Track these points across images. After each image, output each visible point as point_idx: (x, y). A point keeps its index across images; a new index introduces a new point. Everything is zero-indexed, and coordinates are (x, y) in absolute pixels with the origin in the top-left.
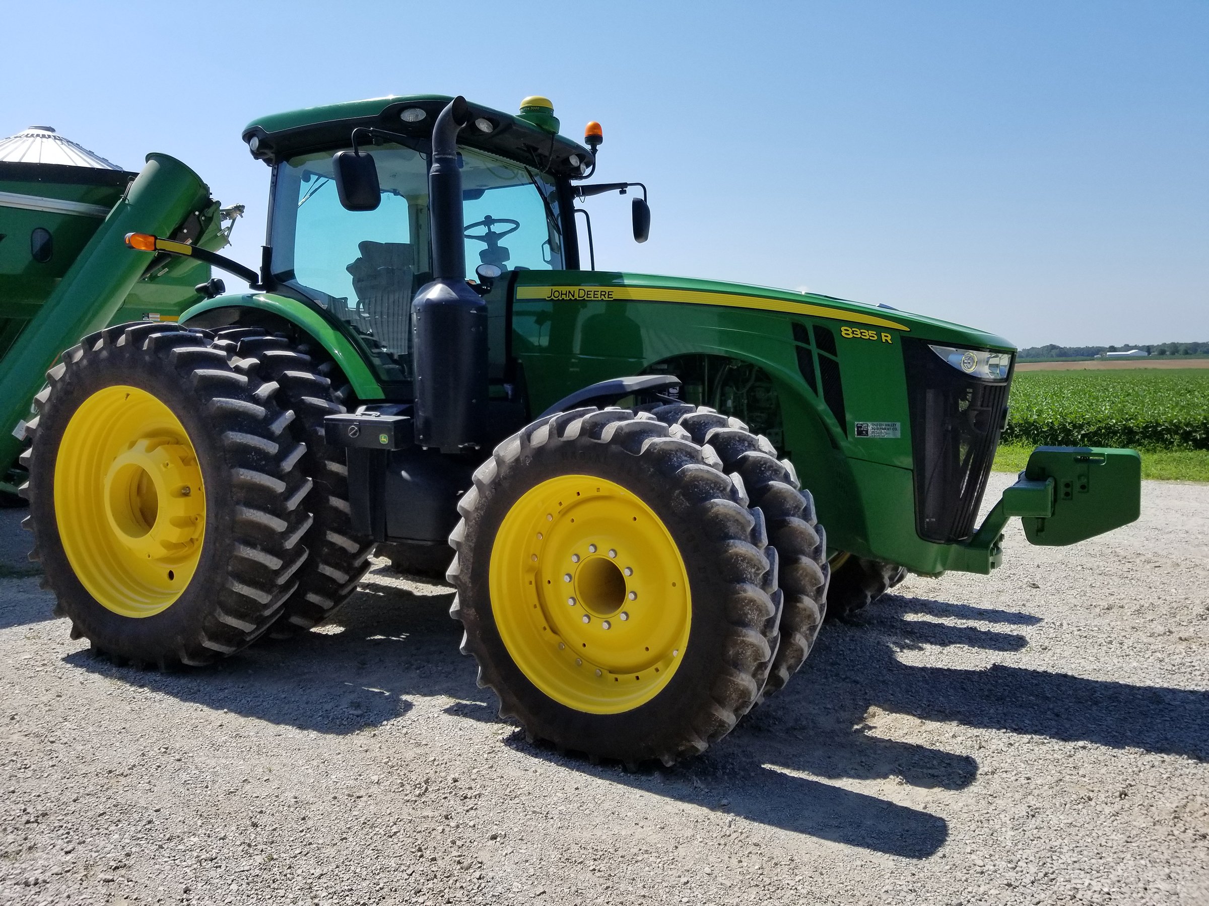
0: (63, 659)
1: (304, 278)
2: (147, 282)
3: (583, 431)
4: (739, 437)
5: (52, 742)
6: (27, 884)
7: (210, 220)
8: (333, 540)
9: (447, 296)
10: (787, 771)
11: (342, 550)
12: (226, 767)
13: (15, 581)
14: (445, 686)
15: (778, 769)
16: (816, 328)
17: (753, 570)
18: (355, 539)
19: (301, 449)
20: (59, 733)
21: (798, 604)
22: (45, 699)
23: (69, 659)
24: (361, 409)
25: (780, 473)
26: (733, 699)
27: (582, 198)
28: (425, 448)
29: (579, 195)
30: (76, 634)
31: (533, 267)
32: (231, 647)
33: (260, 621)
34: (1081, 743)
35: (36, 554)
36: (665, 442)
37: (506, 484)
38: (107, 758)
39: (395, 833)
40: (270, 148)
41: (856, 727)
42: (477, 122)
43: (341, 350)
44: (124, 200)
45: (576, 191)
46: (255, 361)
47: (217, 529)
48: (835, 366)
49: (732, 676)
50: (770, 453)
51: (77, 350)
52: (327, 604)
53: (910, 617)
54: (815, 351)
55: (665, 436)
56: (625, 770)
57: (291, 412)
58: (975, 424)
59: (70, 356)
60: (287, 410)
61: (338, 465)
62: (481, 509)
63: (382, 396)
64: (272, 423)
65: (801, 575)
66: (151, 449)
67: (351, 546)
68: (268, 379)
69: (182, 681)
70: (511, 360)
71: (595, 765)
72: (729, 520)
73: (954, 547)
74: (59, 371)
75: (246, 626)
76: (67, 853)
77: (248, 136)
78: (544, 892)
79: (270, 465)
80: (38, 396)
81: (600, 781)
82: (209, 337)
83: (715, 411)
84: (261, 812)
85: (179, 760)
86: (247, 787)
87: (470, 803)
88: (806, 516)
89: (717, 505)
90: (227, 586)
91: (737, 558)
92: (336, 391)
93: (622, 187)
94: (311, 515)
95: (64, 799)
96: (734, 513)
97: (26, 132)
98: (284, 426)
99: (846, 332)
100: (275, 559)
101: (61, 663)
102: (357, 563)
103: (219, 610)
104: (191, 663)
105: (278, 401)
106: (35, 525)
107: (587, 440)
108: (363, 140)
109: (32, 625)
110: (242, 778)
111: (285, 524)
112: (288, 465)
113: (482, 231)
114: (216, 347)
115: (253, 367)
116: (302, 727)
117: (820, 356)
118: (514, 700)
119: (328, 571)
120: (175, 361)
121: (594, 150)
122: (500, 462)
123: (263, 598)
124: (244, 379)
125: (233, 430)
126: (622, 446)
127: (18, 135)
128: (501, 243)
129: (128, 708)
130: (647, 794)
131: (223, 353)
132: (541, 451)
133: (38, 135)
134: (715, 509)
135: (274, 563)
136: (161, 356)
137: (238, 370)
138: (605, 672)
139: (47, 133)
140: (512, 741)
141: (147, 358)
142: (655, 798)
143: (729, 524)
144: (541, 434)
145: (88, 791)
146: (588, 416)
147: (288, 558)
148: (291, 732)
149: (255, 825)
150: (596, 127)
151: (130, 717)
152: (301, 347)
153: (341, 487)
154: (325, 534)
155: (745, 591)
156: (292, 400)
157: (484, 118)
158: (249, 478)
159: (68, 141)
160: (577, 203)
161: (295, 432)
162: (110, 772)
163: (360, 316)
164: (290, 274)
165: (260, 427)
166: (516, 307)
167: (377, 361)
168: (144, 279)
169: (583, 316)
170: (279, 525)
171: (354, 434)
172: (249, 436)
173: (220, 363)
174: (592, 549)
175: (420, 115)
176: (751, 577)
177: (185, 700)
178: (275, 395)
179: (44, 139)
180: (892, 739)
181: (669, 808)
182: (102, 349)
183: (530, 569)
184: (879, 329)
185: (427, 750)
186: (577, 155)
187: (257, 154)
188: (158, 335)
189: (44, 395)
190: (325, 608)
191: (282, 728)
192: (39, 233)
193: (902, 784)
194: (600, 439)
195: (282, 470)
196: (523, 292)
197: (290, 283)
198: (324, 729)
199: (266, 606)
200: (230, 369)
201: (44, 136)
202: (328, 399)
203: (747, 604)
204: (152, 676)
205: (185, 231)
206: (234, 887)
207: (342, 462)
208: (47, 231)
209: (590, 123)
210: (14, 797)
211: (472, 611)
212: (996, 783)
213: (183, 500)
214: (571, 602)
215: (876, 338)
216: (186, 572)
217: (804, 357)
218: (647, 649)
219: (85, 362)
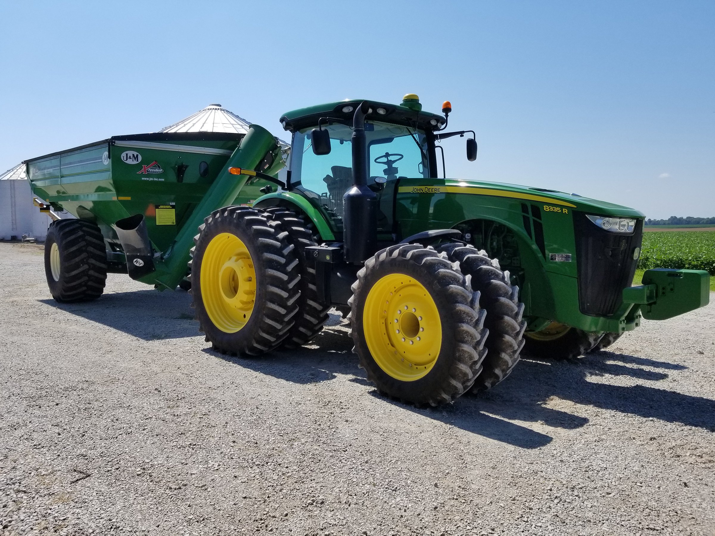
0: (202, 350)
1: (306, 185)
2: (249, 185)
3: (399, 254)
4: (481, 259)
5: (191, 377)
6: (174, 415)
7: (276, 155)
8: (310, 304)
9: (357, 193)
10: (491, 415)
11: (315, 308)
12: (253, 390)
13: (189, 321)
14: (354, 371)
15: (487, 414)
16: (532, 206)
17: (469, 318)
18: (320, 304)
19: (296, 262)
20: (194, 374)
21: (503, 339)
22: (192, 363)
23: (204, 350)
24: (323, 244)
25: (499, 276)
26: (460, 376)
27: (439, 140)
28: (347, 263)
29: (437, 139)
30: (207, 340)
31: (409, 176)
32: (266, 347)
33: (278, 337)
34: (651, 418)
35: (193, 305)
36: (432, 259)
37: (369, 277)
38: (210, 383)
39: (309, 416)
40: (291, 125)
41: (539, 403)
42: (378, 110)
43: (317, 219)
44: (239, 148)
45: (436, 137)
46: (279, 222)
47: (260, 295)
48: (540, 225)
49: (457, 365)
50: (497, 268)
51: (209, 218)
52: (309, 333)
53: (610, 362)
54: (531, 218)
55: (435, 257)
56: (415, 407)
57: (293, 245)
58: (611, 256)
59: (207, 220)
60: (291, 244)
61: (313, 270)
62: (360, 288)
63: (333, 239)
64: (283, 250)
65: (506, 325)
66: (237, 260)
67: (319, 307)
68: (283, 231)
69: (246, 361)
70: (395, 223)
71: (403, 404)
72: (458, 295)
73: (602, 319)
74: (203, 226)
75: (272, 339)
76: (189, 409)
77: (282, 120)
78: (357, 439)
79: (281, 268)
80: (195, 237)
81: (402, 409)
82: (261, 212)
83: (473, 246)
84: (261, 405)
85: (237, 386)
86: (259, 397)
87: (343, 410)
88: (511, 298)
89: (452, 287)
90: (264, 320)
91: (461, 312)
92: (314, 236)
93: (461, 133)
94: (300, 291)
95: (191, 394)
96: (461, 292)
97: (208, 108)
98: (288, 251)
99: (546, 208)
100: (283, 310)
101: (200, 351)
102: (322, 315)
103: (260, 330)
104: (249, 353)
105: (287, 241)
106: (193, 293)
107: (401, 258)
108: (324, 122)
109: (192, 338)
110: (258, 394)
111: (288, 294)
112: (289, 268)
113: (385, 160)
114: (263, 216)
115: (277, 225)
116: (287, 380)
117: (534, 220)
118: (372, 373)
119: (308, 317)
120: (245, 222)
121: (447, 116)
122: (367, 268)
123: (278, 326)
124: (272, 230)
125: (267, 252)
126: (414, 261)
127: (204, 109)
128: (394, 165)
129: (222, 368)
130: (420, 415)
131: (265, 219)
132: (383, 262)
133: (213, 109)
134: (451, 290)
135: (283, 311)
136: (240, 220)
137: (271, 226)
138: (413, 365)
139: (217, 107)
140: (373, 393)
141: (235, 221)
142: (423, 417)
143: (458, 297)
144: (383, 256)
145: (200, 393)
146: (401, 247)
147: (290, 309)
148: (283, 382)
149: (257, 408)
150: (448, 104)
151: (223, 371)
152: (300, 216)
153: (313, 279)
154: (306, 301)
155: (463, 327)
156: (295, 240)
157: (382, 108)
158: (272, 273)
159: (227, 111)
160: (437, 143)
161: (294, 254)
162: (210, 388)
163: (330, 201)
164: (299, 183)
165: (278, 251)
166: (398, 196)
167: (332, 223)
168: (248, 184)
169: (434, 200)
170: (285, 294)
171: (316, 255)
172: (273, 255)
173: (263, 223)
174: (406, 308)
175: (351, 109)
176: (468, 321)
177: (245, 367)
178: (286, 237)
179: (216, 111)
180: (554, 409)
181: (427, 421)
182: (219, 217)
183: (383, 317)
184: (562, 207)
185: (335, 392)
186: (435, 119)
187: (286, 128)
188: (240, 211)
189: (197, 237)
190: (308, 335)
191: (280, 380)
192: (203, 164)
193: (543, 424)
194: (406, 257)
195: (287, 271)
196: (402, 189)
197: (298, 187)
198: (295, 381)
199: (280, 330)
200: (267, 226)
201: (216, 109)
202: (310, 240)
203: (465, 333)
204: (234, 358)
205: (266, 161)
206: (243, 424)
207: (313, 268)
208: (206, 163)
209: (445, 102)
210: (175, 392)
211: (356, 334)
212: (591, 428)
213: (248, 283)
214: (397, 332)
215: (560, 211)
216: (249, 314)
217: (526, 220)
218: (430, 355)
219: (212, 223)
